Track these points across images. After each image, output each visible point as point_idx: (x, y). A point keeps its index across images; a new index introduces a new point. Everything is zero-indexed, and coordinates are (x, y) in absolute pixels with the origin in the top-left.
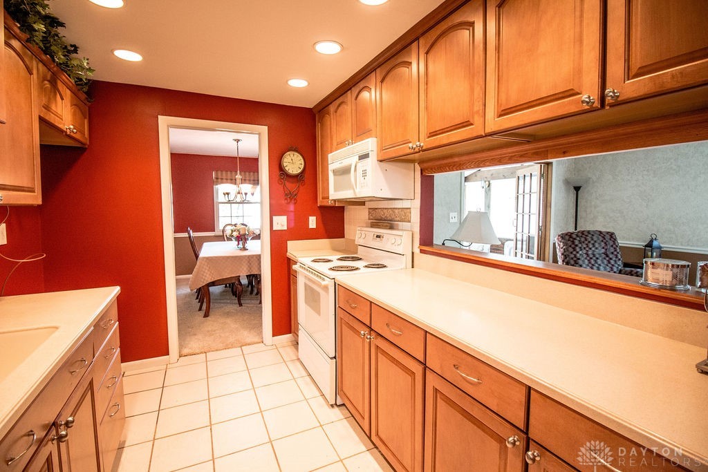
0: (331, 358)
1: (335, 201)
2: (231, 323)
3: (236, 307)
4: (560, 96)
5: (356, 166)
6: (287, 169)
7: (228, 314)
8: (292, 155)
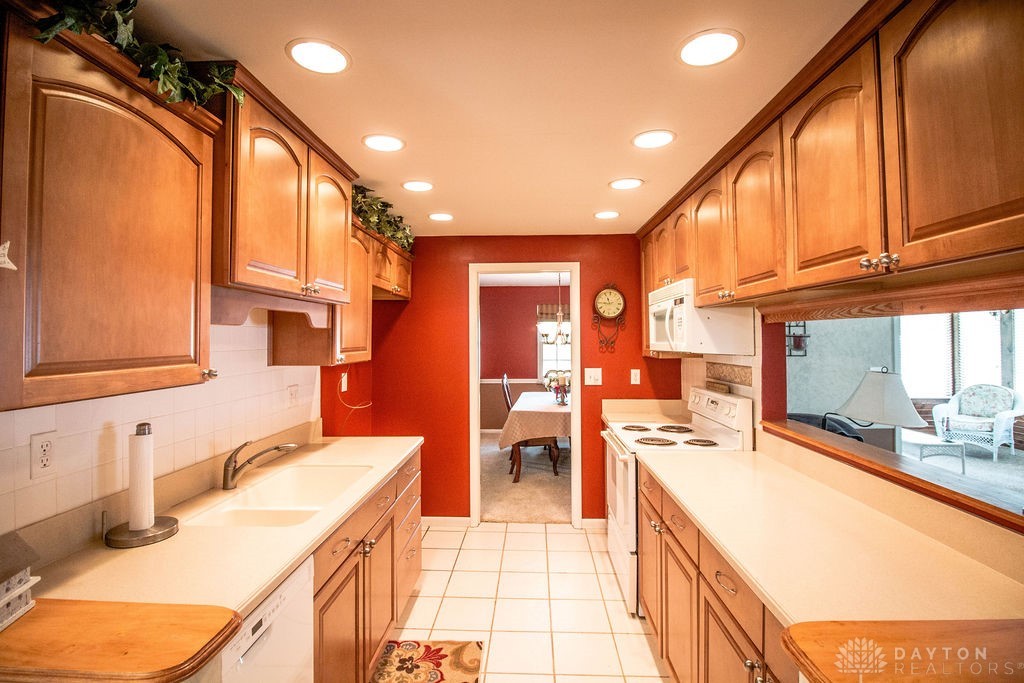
0: (632, 553)
1: (658, 352)
2: (541, 494)
3: (551, 475)
4: (851, 252)
5: (672, 312)
6: (601, 311)
7: (540, 483)
8: (608, 295)
